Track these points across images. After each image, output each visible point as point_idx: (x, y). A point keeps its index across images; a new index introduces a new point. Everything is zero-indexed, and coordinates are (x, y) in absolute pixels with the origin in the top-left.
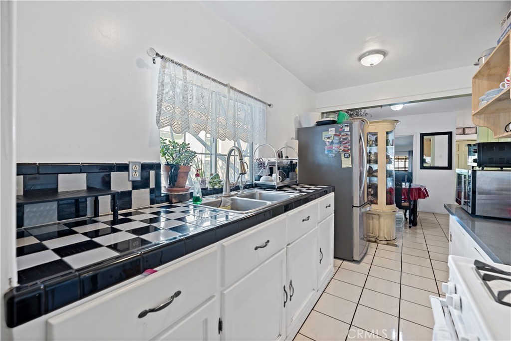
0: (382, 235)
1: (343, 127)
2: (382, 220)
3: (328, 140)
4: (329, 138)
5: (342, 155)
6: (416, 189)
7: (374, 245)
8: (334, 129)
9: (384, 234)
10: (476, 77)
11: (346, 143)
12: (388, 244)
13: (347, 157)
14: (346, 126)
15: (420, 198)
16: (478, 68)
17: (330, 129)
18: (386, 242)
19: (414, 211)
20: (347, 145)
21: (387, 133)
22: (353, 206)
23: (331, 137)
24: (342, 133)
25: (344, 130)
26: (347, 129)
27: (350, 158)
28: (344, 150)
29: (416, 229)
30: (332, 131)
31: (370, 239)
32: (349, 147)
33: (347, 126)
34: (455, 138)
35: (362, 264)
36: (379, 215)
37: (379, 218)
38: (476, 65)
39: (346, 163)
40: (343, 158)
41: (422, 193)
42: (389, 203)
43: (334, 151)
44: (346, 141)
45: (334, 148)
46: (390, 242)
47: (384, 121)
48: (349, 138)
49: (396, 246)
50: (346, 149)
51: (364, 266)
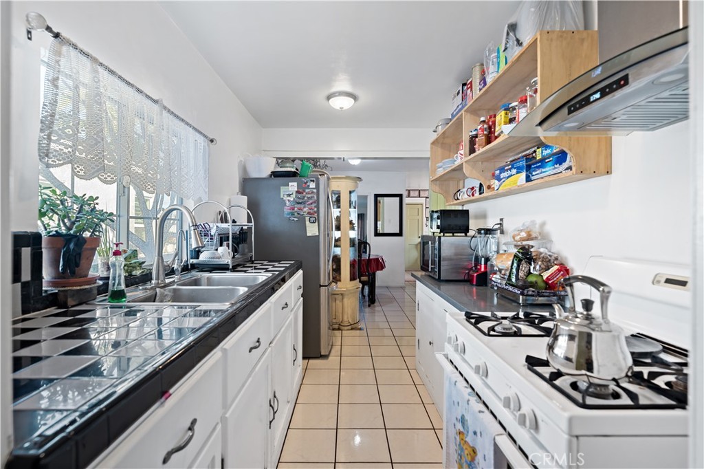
0: (345, 319)
1: (307, 182)
2: (345, 300)
3: (289, 198)
4: (289, 195)
5: (307, 219)
6: (374, 259)
7: (338, 333)
8: (295, 184)
9: (348, 318)
10: (433, 143)
11: (311, 204)
12: (352, 329)
13: (314, 222)
14: (311, 181)
15: (378, 270)
16: (435, 136)
17: (290, 184)
18: (350, 327)
19: (371, 284)
20: (313, 206)
21: (350, 192)
22: (321, 286)
23: (292, 194)
24: (307, 191)
25: (309, 186)
26: (312, 185)
27: (317, 224)
28: (309, 213)
29: (375, 307)
30: (293, 186)
31: (337, 327)
32: (316, 209)
33: (313, 181)
34: (406, 200)
35: (330, 358)
36: (342, 294)
37: (343, 299)
38: (434, 131)
39: (312, 230)
40: (307, 223)
41: (379, 264)
42: (353, 279)
43: (296, 214)
44: (311, 201)
45: (296, 209)
46: (354, 327)
47: (347, 178)
48: (315, 198)
49: (360, 329)
50: (312, 211)
51: (334, 359)
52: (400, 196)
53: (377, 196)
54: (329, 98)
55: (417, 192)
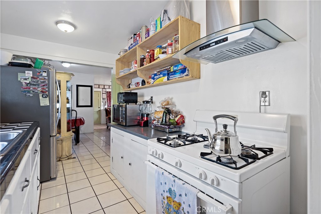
0: (64, 154)
1: (40, 72)
2: (64, 143)
3: (25, 81)
4: (26, 79)
5: (41, 95)
6: (79, 119)
7: (60, 163)
8: (31, 72)
9: (65, 153)
10: (117, 60)
11: (44, 86)
12: (68, 159)
13: (46, 97)
14: (44, 71)
15: (81, 125)
16: (119, 57)
17: (26, 72)
18: (67, 158)
19: (77, 133)
20: (45, 87)
21: (67, 82)
22: (51, 136)
23: (28, 78)
24: (40, 77)
25: (42, 74)
26: (45, 74)
27: (48, 98)
28: (42, 92)
29: (79, 145)
30: (29, 74)
31: (59, 159)
32: (47, 89)
33: (45, 72)
34: (94, 90)
35: (57, 179)
36: (61, 140)
37: (62, 143)
38: (119, 54)
39: (44, 102)
40: (41, 98)
41: (81, 122)
42: (68, 130)
43: (31, 92)
44: (43, 84)
45: (31, 88)
46: (69, 158)
47: (65, 73)
48: (47, 82)
49: (75, 158)
50: (44, 90)
51: (60, 179)
52: (91, 87)
53: (78, 86)
54: (57, 23)
55: (103, 86)
